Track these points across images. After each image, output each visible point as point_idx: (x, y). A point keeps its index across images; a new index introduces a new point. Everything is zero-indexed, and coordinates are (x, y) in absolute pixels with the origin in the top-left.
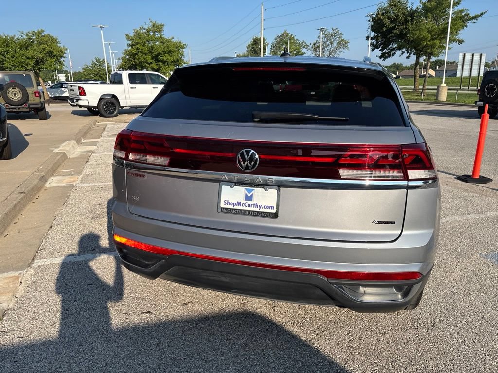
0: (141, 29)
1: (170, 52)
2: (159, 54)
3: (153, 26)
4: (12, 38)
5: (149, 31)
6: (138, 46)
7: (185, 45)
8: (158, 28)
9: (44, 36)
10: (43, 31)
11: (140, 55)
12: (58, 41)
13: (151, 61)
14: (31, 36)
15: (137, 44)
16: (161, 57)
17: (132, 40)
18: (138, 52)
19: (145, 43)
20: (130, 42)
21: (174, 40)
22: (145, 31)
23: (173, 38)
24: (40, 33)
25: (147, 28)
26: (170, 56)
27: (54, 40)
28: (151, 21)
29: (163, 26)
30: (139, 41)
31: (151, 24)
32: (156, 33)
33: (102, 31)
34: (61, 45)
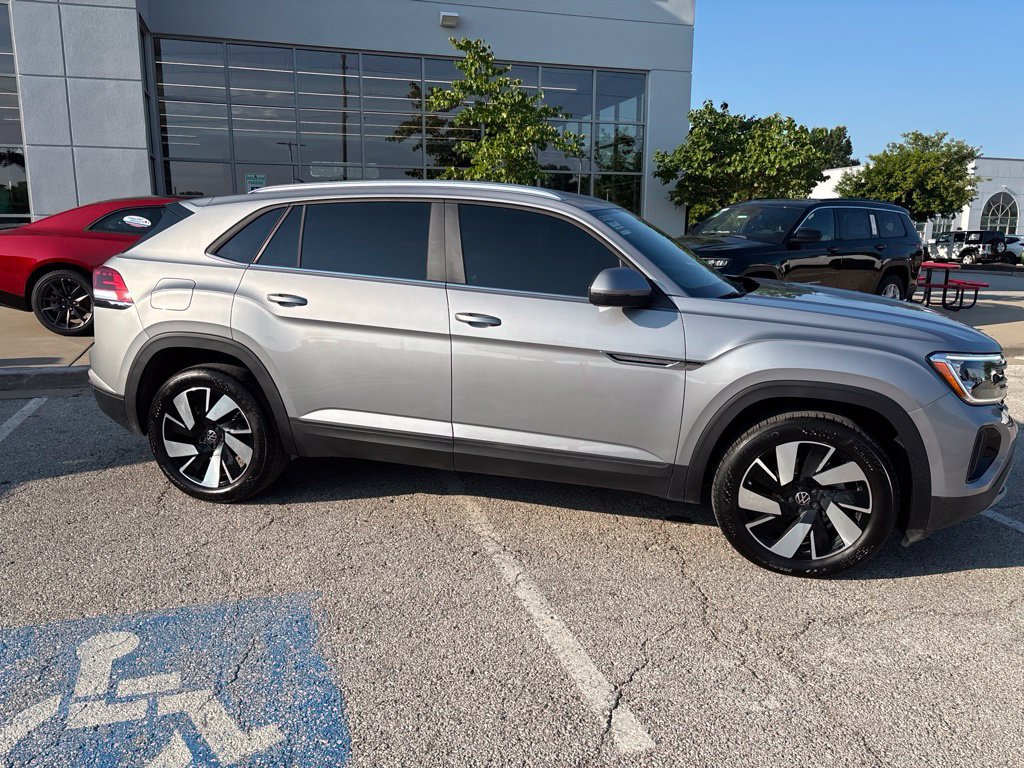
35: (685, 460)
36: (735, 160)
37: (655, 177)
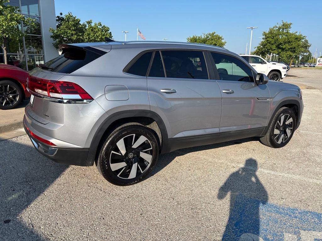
0: (274, 27)
1: (289, 42)
2: (281, 44)
3: (283, 25)
4: (199, 37)
5: (279, 29)
6: (268, 39)
7: (305, 37)
8: (286, 26)
9: (215, 36)
10: (215, 33)
11: (268, 44)
12: (222, 38)
13: (275, 49)
14: (208, 36)
15: (268, 37)
16: (282, 45)
17: (266, 35)
18: (267, 43)
19: (274, 37)
20: (264, 37)
21: (298, 34)
22: (278, 28)
23: (297, 32)
24: (213, 34)
25: (278, 27)
26: (289, 45)
27: (219, 38)
28: (283, 22)
29: (291, 24)
30: (270, 35)
31: (282, 24)
32: (285, 30)
33: (252, 31)
34: (223, 41)
35: (267, 126)
36: (85, 35)
37: (51, 37)
